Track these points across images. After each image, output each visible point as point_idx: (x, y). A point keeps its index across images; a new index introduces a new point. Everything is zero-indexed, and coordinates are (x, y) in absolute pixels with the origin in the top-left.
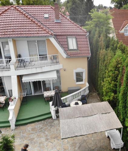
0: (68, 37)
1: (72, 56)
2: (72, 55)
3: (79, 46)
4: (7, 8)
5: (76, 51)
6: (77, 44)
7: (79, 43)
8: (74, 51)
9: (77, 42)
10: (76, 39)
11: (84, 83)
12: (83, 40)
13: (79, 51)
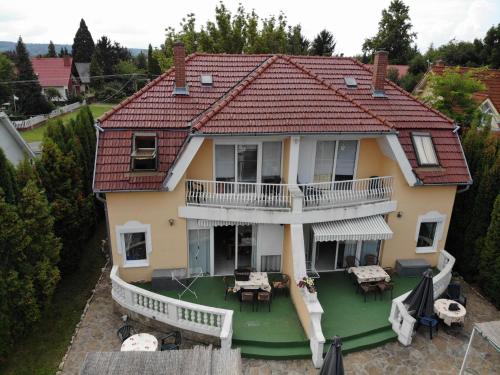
0: (414, 133)
1: (430, 180)
2: (427, 179)
3: (442, 156)
4: (270, 60)
5: (436, 169)
6: (436, 152)
7: (439, 148)
8: (431, 170)
9: (434, 144)
10: (432, 138)
11: (435, 251)
12: (447, 141)
13: (443, 170)
